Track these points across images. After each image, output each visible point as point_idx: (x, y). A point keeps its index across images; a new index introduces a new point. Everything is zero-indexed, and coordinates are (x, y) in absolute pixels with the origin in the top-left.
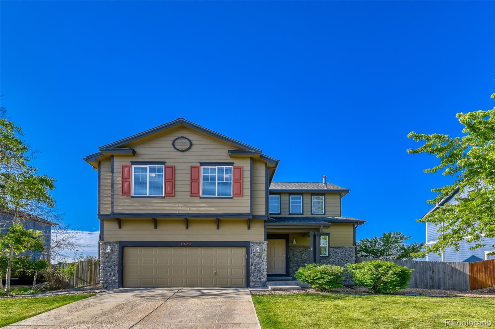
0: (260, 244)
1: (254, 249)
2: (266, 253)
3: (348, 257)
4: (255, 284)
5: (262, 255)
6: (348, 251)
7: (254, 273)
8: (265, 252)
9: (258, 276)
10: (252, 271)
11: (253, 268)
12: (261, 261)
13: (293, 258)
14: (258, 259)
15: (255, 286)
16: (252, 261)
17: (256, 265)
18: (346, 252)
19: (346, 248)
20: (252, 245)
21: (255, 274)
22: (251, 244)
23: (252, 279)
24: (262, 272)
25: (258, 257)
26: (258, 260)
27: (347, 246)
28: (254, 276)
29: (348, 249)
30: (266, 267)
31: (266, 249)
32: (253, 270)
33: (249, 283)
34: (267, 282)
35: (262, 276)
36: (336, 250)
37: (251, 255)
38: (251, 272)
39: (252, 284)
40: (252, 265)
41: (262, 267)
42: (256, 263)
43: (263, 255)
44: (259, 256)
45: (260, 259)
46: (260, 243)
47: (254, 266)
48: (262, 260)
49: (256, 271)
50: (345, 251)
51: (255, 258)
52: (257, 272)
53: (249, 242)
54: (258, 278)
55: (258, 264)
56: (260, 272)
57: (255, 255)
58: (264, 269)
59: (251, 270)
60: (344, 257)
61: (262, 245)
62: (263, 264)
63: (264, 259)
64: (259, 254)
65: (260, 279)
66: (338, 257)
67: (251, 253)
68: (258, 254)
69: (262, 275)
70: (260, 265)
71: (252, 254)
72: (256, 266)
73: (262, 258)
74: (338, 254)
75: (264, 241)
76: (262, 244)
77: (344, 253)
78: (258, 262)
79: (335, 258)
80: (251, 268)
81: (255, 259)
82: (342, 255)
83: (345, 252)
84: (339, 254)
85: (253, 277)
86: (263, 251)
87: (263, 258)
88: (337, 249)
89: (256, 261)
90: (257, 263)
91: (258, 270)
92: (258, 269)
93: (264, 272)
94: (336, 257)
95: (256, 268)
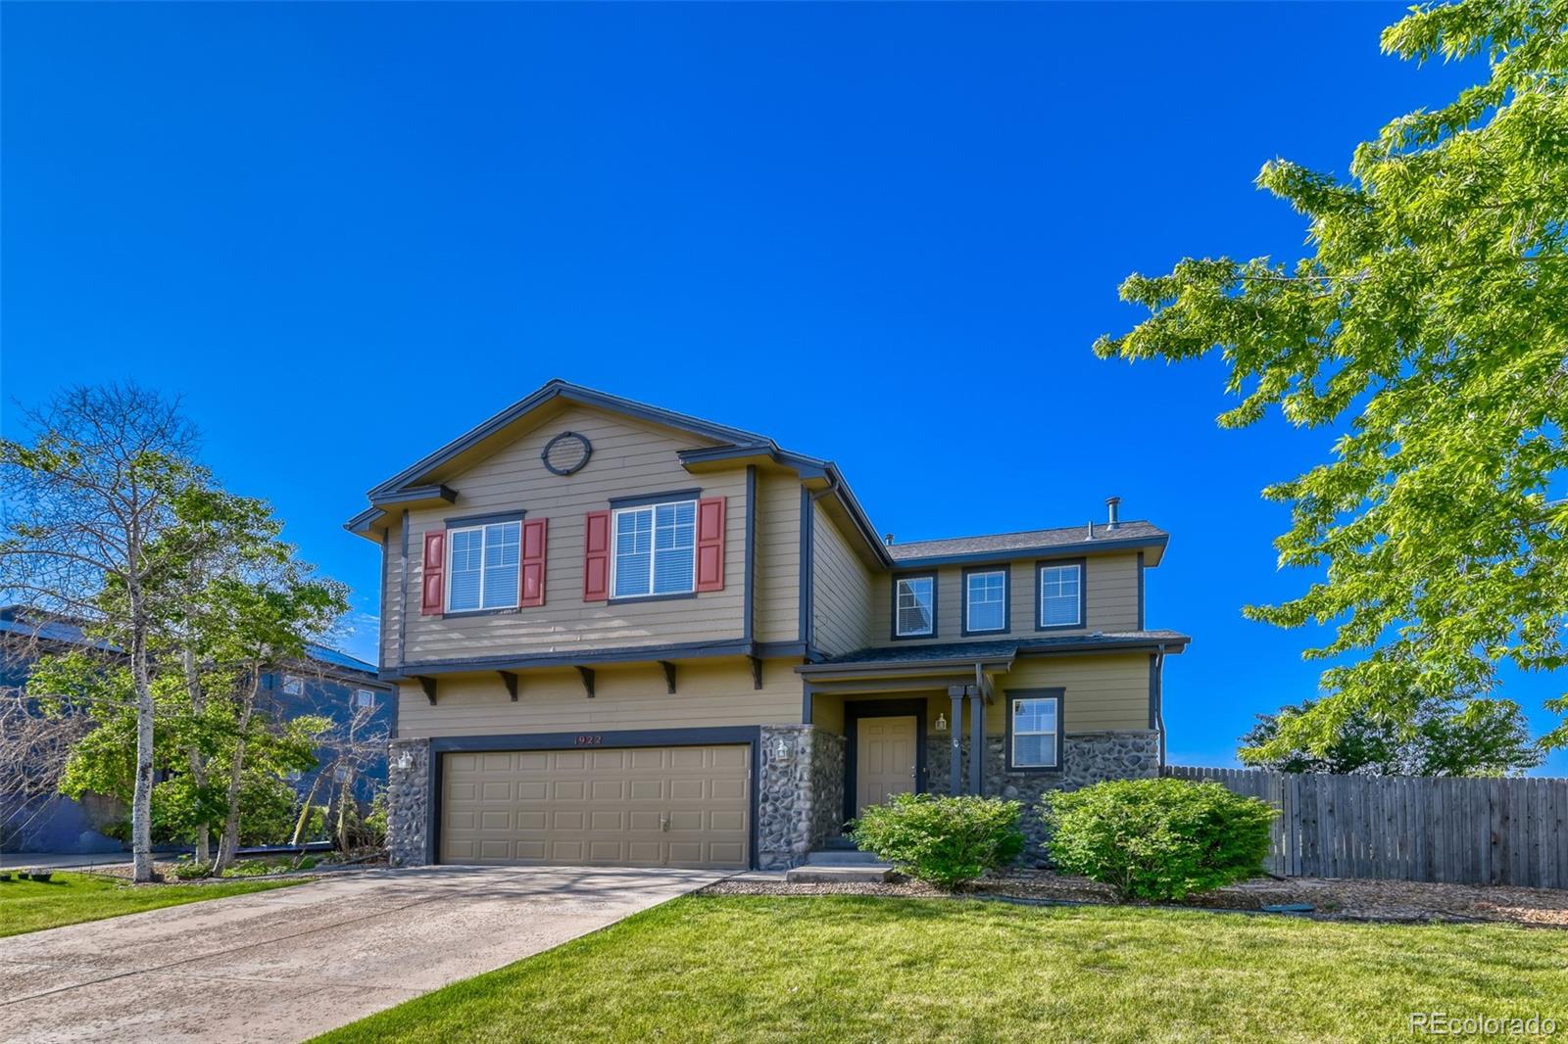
0: (789, 732)
1: (771, 751)
2: (808, 760)
3: (1131, 767)
4: (775, 859)
5: (796, 766)
6: (1131, 747)
7: (770, 824)
8: (803, 759)
9: (782, 834)
10: (766, 817)
11: (769, 808)
12: (793, 788)
13: (939, 775)
14: (784, 780)
15: (775, 865)
16: (765, 788)
17: (777, 800)
18: (1124, 750)
19: (1123, 738)
20: (768, 736)
21: (775, 827)
22: (764, 735)
23: (764, 843)
24: (794, 821)
25: (784, 773)
26: (784, 785)
27: (1124, 731)
28: (771, 833)
29: (1131, 741)
30: (808, 805)
31: (808, 750)
32: (769, 816)
33: (758, 858)
34: (811, 854)
35: (794, 835)
36: (1086, 746)
37: (762, 769)
38: (761, 821)
39: (764, 859)
40: (765, 800)
41: (795, 806)
42: (777, 792)
43: (800, 767)
44: (786, 772)
45: (789, 780)
46: (791, 730)
47: (772, 804)
48: (797, 785)
49: (776, 818)
50: (1118, 748)
51: (774, 778)
52: (781, 822)
53: (757, 729)
54: (782, 841)
55: (785, 796)
56: (789, 821)
57: (774, 768)
58: (800, 813)
59: (764, 816)
60: (1113, 768)
61: (795, 738)
62: (799, 798)
63: (801, 779)
64: (788, 766)
65: (789, 843)
66: (1091, 770)
67: (765, 764)
68: (784, 764)
69: (795, 830)
70: (790, 799)
71: (767, 767)
72: (777, 803)
73: (795, 778)
74: (1093, 757)
75: (804, 723)
76: (796, 733)
77: (1116, 755)
78: (783, 789)
79: (1083, 773)
80: (764, 808)
81: (776, 782)
82: (1107, 763)
83: (1120, 752)
84: (1098, 759)
85: (767, 836)
86: (800, 754)
87: (798, 775)
88: (1090, 741)
89: (776, 788)
90: (780, 795)
91: (783, 816)
92: (783, 811)
93: (800, 821)
94: (1086, 770)
95: (776, 810)
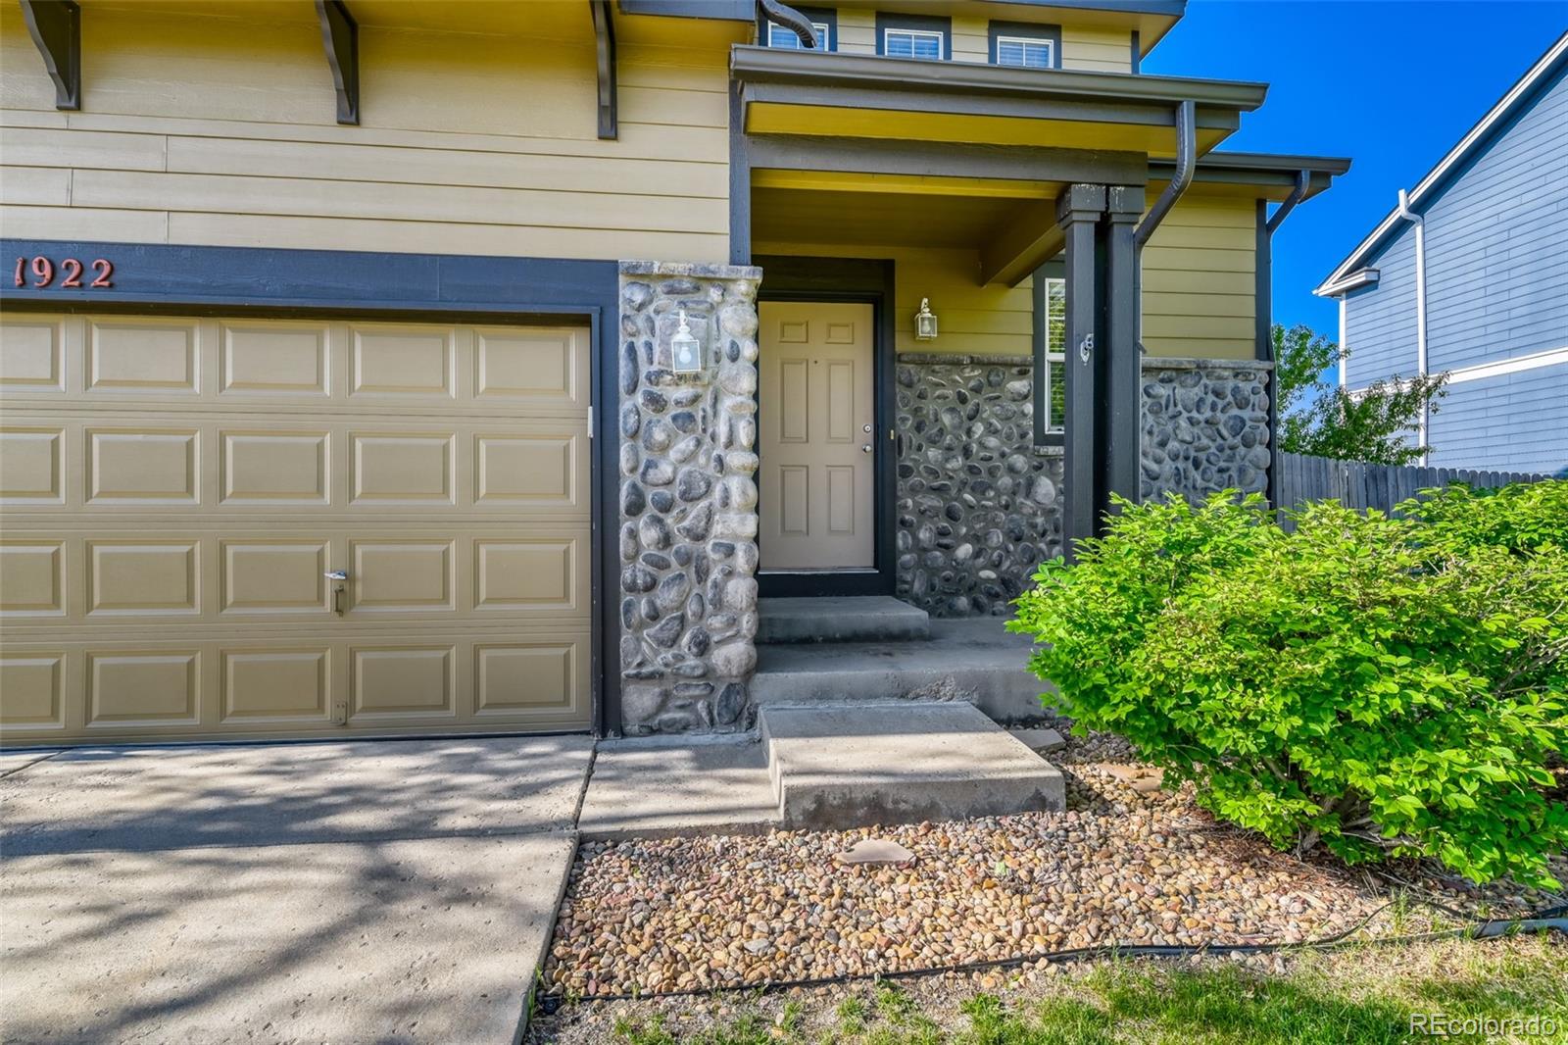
0: (697, 289)
1: (649, 346)
2: (747, 383)
4: (666, 696)
5: (716, 400)
7: (650, 587)
8: (735, 379)
9: (682, 619)
10: (641, 564)
11: (649, 536)
12: (711, 470)
14: (686, 444)
15: (665, 716)
16: (633, 470)
17: (666, 507)
20: (640, 297)
21: (666, 597)
22: (625, 292)
23: (638, 648)
24: (715, 574)
25: (684, 421)
26: (684, 461)
28: (654, 616)
30: (750, 527)
31: (749, 350)
32: (649, 560)
33: (619, 692)
34: (761, 675)
35: (716, 622)
37: (626, 404)
38: (626, 575)
39: (638, 701)
40: (636, 508)
41: (717, 529)
42: (669, 483)
43: (727, 403)
44: (691, 417)
45: (699, 443)
46: (703, 280)
47: (658, 521)
48: (720, 460)
49: (663, 565)
51: (659, 436)
52: (681, 576)
53: (612, 269)
54: (686, 639)
55: (689, 497)
56: (702, 575)
57: (657, 402)
58: (730, 551)
59: (633, 558)
61: (712, 307)
62: (726, 503)
63: (730, 443)
64: (695, 399)
65: (703, 646)
67: (633, 389)
68: (684, 392)
69: (719, 604)
70: (703, 504)
71: (639, 398)
72: (669, 520)
73: (713, 438)
75: (733, 262)
76: (714, 294)
78: (685, 469)
80: (633, 534)
81: (664, 448)
85: (642, 625)
86: (725, 361)
87: (722, 430)
89: (665, 470)
90: (676, 491)
91: (685, 559)
92: (683, 543)
93: (730, 574)
95: (666, 541)
